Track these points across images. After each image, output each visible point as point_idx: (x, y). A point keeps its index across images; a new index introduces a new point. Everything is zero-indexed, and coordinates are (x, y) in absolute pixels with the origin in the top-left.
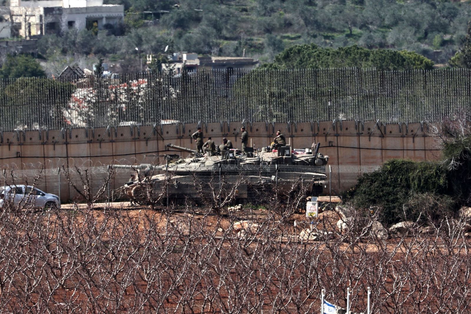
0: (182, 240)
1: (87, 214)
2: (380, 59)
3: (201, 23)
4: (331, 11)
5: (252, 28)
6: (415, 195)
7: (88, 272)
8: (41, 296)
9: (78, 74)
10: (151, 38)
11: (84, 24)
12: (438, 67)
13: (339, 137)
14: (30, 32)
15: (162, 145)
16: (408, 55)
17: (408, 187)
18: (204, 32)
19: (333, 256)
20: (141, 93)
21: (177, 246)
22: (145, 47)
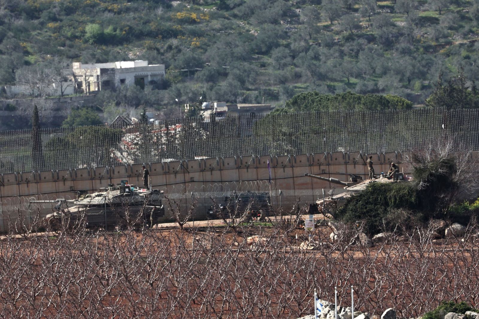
0: (205, 253)
1: (128, 234)
2: (369, 102)
3: (228, 78)
4: (332, 65)
5: (269, 80)
6: (392, 211)
7: (129, 281)
8: (91, 302)
9: (127, 122)
10: (188, 91)
11: (133, 81)
12: (416, 107)
13: (330, 166)
14: (89, 89)
15: (188, 177)
16: (392, 98)
17: (386, 204)
18: (231, 85)
19: (327, 262)
20: (178, 136)
21: (202, 258)
22: (184, 98)
